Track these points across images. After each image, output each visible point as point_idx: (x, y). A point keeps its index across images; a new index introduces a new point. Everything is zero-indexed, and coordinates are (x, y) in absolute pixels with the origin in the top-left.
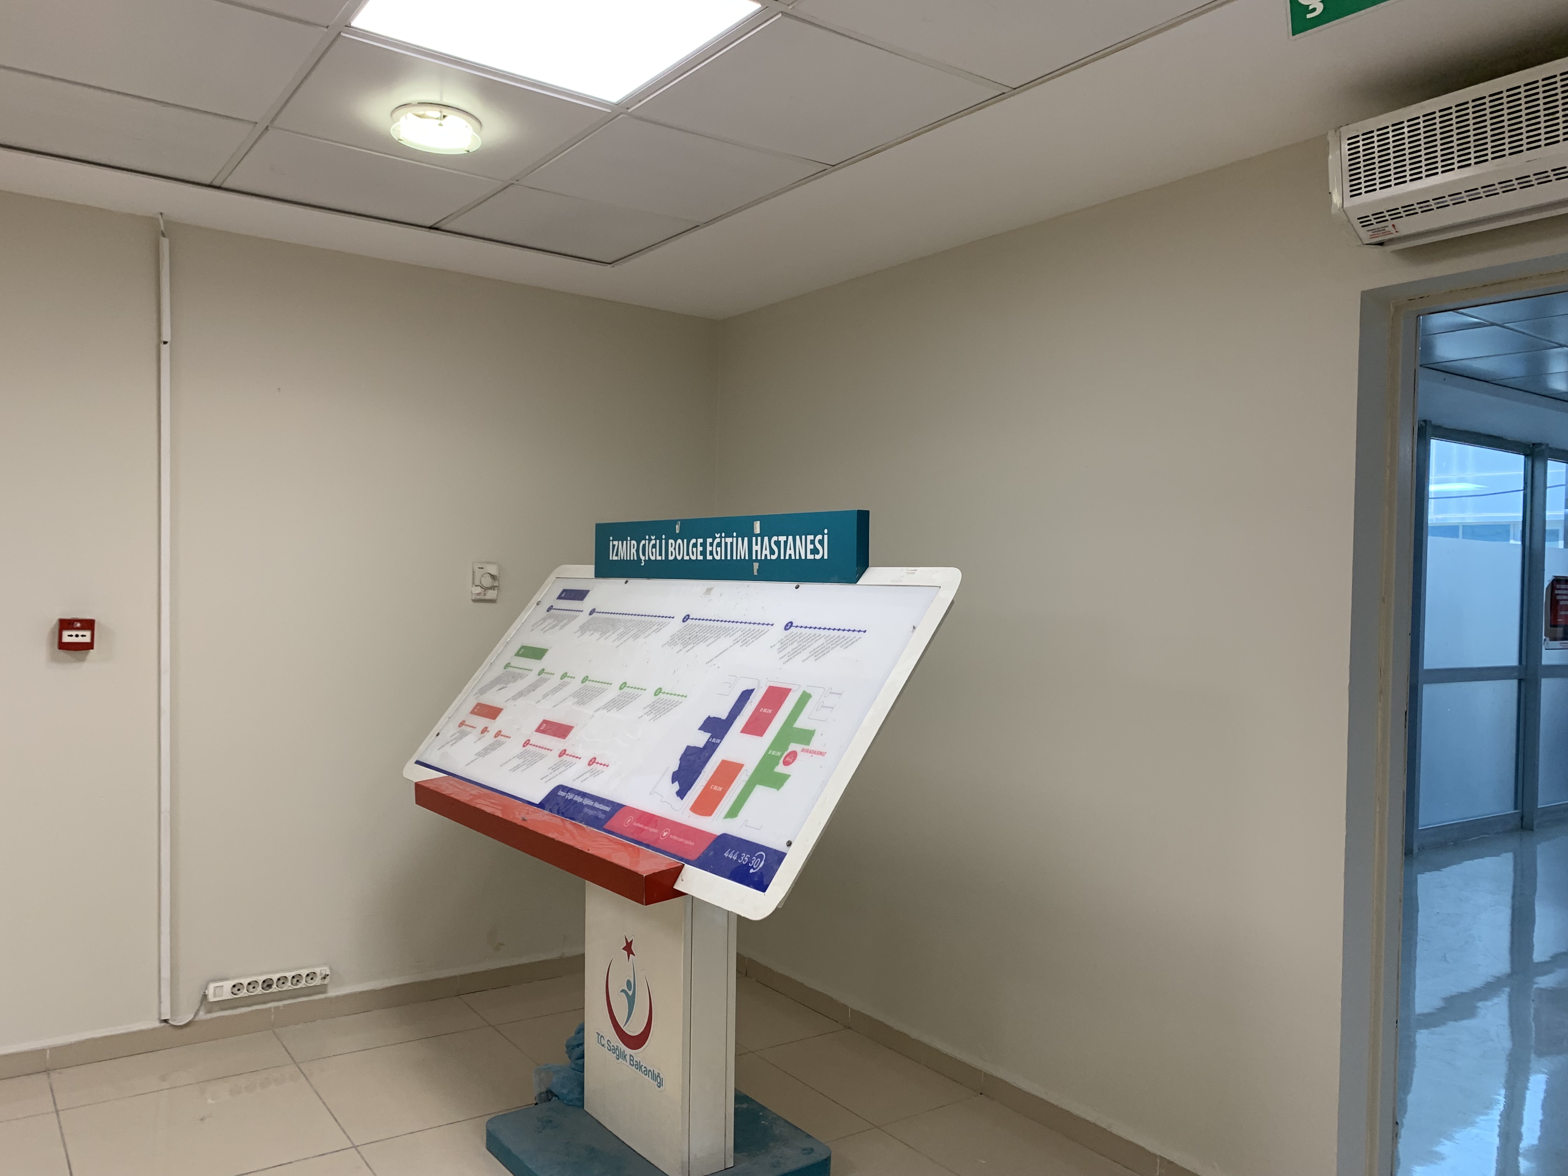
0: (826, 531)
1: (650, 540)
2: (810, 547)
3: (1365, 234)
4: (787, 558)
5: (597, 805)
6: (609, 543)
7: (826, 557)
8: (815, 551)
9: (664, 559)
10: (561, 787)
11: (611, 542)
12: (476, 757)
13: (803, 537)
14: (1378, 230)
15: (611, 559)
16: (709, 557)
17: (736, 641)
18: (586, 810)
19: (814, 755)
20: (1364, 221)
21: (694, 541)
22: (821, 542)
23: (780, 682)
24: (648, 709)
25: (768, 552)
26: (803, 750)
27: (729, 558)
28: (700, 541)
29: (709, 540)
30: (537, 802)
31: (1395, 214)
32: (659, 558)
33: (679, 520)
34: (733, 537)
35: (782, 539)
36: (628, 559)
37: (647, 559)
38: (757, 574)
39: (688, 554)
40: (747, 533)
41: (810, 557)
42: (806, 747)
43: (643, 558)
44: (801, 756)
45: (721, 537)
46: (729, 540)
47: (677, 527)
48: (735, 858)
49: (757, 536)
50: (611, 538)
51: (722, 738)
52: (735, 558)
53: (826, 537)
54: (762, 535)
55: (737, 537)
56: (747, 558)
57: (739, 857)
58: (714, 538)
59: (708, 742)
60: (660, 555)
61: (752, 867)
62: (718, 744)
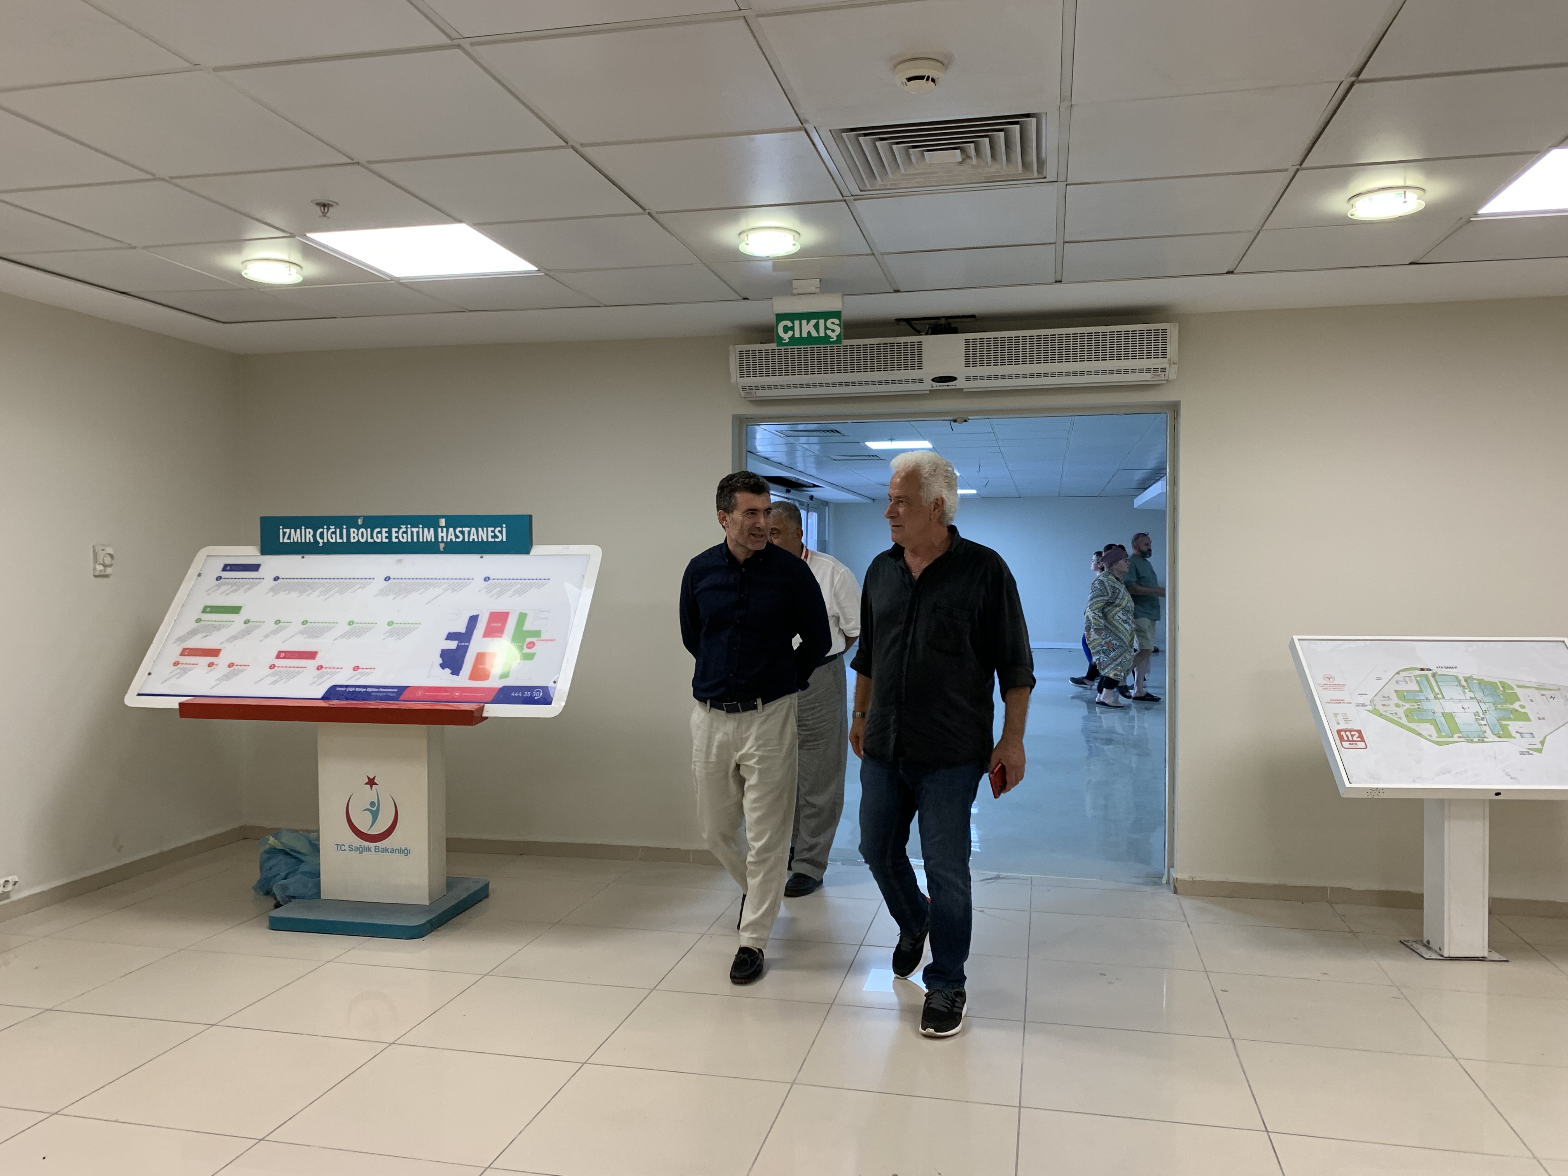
0: (504, 526)
1: (328, 529)
2: (491, 534)
3: (743, 394)
4: (471, 540)
5: (382, 690)
6: (279, 531)
7: (504, 540)
8: (495, 536)
9: (345, 541)
10: (335, 686)
11: (281, 531)
12: (218, 682)
13: (485, 529)
14: (749, 393)
15: (281, 541)
16: (394, 540)
17: (446, 590)
18: (373, 694)
19: (548, 642)
20: (744, 388)
21: (379, 530)
22: (501, 532)
23: (499, 608)
24: (388, 634)
25: (453, 537)
26: (538, 640)
27: (415, 540)
28: (384, 530)
29: (394, 530)
30: (320, 697)
31: (757, 388)
32: (339, 540)
33: (362, 516)
34: (419, 528)
35: (466, 530)
36: (303, 541)
37: (326, 541)
38: (443, 550)
39: (372, 537)
40: (436, 526)
41: (490, 540)
42: (539, 639)
43: (321, 541)
44: (537, 643)
45: (407, 528)
46: (415, 530)
47: (359, 520)
48: (520, 695)
49: (442, 528)
50: (281, 527)
51: (469, 642)
52: (421, 540)
53: (504, 530)
54: (447, 527)
55: (423, 528)
56: (433, 540)
57: (523, 694)
58: (400, 528)
59: (458, 645)
60: (341, 537)
61: (535, 696)
62: (468, 646)
